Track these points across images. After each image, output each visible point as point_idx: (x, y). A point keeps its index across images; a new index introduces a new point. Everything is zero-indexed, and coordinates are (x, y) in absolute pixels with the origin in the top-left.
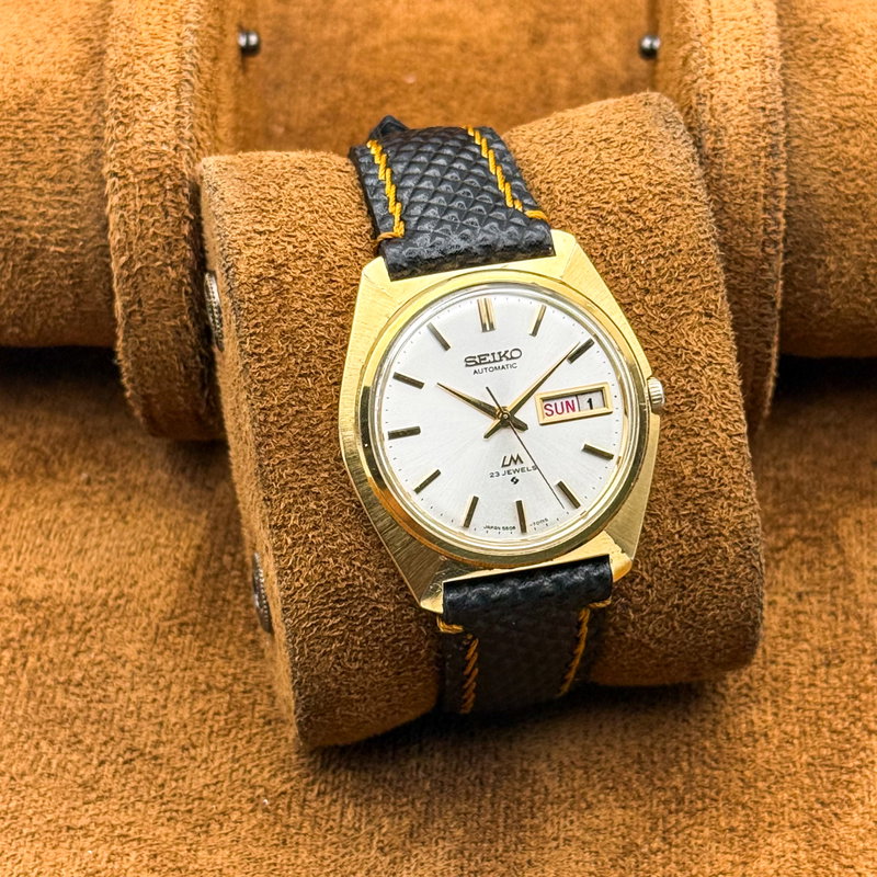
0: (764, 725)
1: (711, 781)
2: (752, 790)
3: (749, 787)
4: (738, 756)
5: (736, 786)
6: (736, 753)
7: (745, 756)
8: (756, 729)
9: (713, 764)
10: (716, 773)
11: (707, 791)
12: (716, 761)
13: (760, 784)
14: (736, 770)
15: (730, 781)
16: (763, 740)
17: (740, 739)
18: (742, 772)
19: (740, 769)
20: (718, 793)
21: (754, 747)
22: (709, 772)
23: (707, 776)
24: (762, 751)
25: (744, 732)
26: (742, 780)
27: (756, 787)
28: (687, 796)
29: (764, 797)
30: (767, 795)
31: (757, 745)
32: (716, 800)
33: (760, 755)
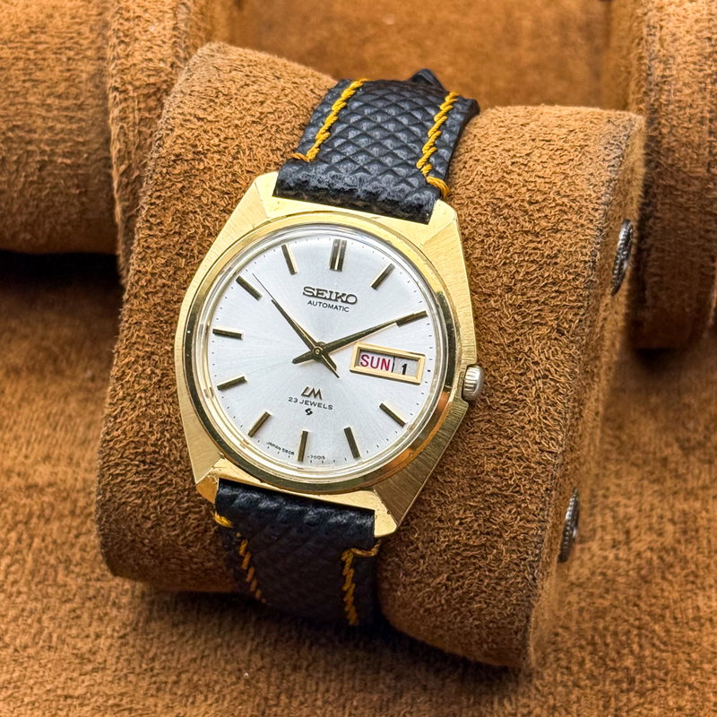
0: (708, 611)
1: (660, 663)
2: (698, 672)
3: (695, 669)
4: (685, 639)
5: (683, 667)
6: (683, 636)
7: (691, 640)
8: (701, 614)
9: (662, 647)
10: (664, 654)
11: (656, 672)
12: (665, 643)
13: (707, 666)
14: (683, 653)
15: (678, 662)
16: (708, 624)
17: (687, 623)
18: (689, 654)
19: (687, 651)
20: (666, 674)
21: (700, 631)
22: (658, 654)
23: (656, 658)
24: (707, 635)
25: (691, 616)
26: (689, 662)
27: (702, 669)
28: (638, 677)
29: (709, 679)
30: (711, 676)
31: (704, 629)
32: (665, 681)
33: (705, 638)
